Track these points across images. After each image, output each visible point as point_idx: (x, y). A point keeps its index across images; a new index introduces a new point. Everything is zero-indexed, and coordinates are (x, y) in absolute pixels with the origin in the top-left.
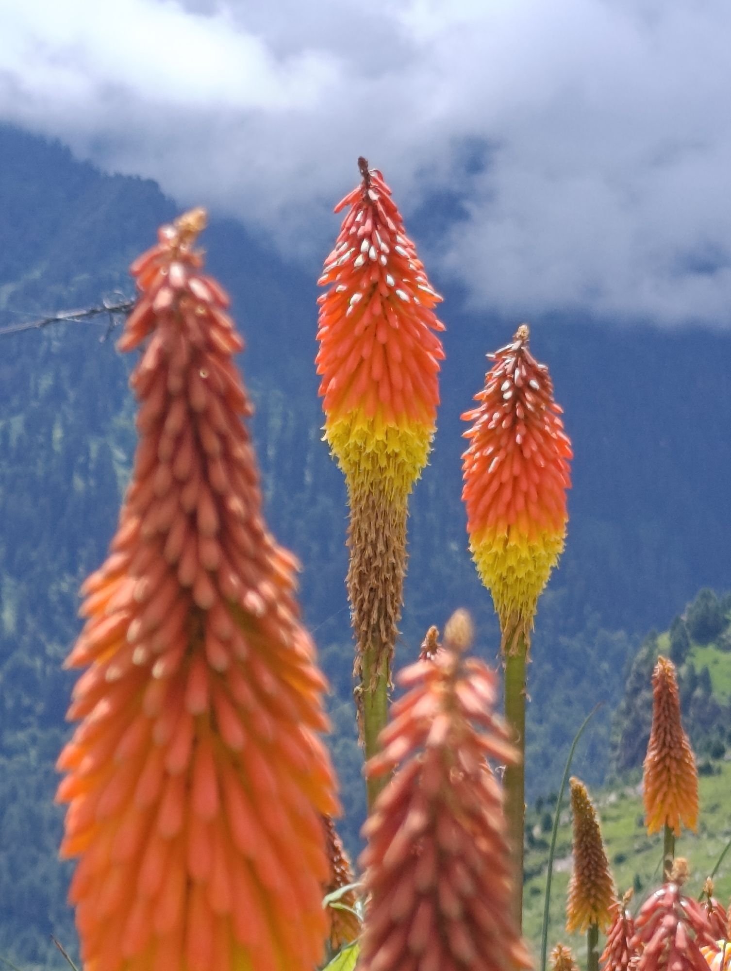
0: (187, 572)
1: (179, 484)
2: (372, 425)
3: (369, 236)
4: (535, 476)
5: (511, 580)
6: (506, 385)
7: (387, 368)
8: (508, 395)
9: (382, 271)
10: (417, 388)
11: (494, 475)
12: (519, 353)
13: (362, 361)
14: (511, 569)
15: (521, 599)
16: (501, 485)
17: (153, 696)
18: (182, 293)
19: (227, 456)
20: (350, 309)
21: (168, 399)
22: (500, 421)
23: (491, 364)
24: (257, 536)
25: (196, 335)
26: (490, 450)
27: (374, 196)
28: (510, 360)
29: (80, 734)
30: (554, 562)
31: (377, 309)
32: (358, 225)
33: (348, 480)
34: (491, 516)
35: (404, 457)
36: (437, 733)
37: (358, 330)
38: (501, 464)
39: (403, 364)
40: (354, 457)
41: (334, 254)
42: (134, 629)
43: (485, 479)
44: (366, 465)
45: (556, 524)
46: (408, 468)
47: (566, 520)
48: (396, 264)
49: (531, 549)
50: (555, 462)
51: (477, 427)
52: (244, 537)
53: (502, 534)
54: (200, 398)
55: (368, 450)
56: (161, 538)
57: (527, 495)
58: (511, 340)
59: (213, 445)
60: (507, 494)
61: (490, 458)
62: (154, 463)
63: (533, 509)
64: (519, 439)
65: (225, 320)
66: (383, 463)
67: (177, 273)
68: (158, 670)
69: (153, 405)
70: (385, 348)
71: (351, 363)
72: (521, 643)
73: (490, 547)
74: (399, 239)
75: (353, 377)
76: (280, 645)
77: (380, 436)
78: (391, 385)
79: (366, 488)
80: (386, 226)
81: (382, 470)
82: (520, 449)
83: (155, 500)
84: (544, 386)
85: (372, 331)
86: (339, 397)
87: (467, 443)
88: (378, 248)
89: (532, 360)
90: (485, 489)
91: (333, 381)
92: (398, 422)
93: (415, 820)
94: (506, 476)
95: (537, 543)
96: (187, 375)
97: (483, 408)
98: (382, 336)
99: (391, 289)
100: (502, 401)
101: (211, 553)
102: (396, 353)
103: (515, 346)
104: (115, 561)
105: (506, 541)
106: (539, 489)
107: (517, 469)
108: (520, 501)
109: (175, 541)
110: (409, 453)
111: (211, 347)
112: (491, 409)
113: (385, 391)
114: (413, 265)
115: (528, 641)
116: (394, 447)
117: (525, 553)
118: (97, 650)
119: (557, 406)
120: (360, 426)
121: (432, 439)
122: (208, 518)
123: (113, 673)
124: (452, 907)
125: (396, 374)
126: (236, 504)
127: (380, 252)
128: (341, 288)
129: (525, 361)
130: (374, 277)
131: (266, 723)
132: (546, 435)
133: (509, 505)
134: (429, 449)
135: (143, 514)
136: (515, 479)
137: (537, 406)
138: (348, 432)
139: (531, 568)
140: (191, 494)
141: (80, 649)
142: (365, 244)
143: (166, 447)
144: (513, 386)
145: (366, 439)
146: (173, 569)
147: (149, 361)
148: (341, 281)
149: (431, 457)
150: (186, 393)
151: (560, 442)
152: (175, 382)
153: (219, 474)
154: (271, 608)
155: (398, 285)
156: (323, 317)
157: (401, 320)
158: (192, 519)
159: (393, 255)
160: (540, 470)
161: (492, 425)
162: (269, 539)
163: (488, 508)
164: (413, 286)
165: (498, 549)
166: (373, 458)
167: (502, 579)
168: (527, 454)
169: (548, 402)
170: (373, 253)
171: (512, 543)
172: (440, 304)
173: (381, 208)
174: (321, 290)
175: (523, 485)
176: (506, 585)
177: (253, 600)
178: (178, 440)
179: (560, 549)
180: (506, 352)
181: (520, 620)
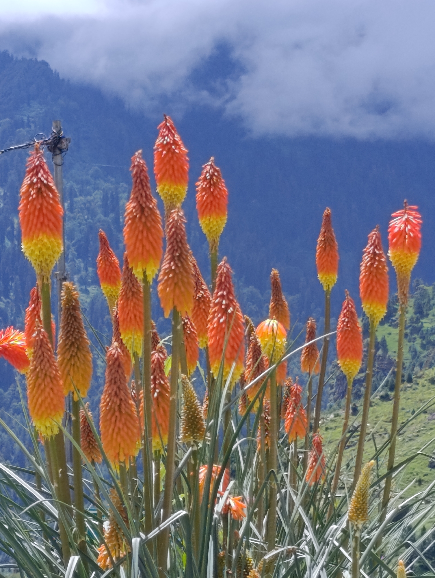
0: (141, 202)
1: (139, 190)
2: (170, 187)
3: (167, 135)
4: (217, 201)
5: (212, 231)
6: (207, 175)
7: (174, 171)
8: (208, 177)
9: (171, 145)
10: (182, 176)
11: (205, 201)
12: (211, 165)
13: (166, 170)
14: (211, 228)
15: (214, 237)
16: (208, 204)
17: (137, 220)
18: (139, 162)
19: (146, 185)
20: (163, 156)
21: (138, 178)
22: (206, 185)
23: (203, 169)
24: (151, 197)
25: (141, 168)
26: (204, 193)
27: (168, 124)
28: (209, 167)
29: (126, 226)
30: (224, 226)
31: (170, 155)
32: (164, 132)
33: (164, 202)
34: (205, 212)
35: (179, 195)
36: (176, 218)
37: (165, 161)
38: (207, 198)
39: (178, 170)
40: (165, 195)
41: (158, 140)
42: (134, 211)
43: (203, 202)
44: (169, 198)
45: (224, 215)
46: (180, 198)
47: (227, 213)
48: (175, 143)
49: (217, 222)
50: (223, 196)
51: (200, 187)
52: (149, 197)
53: (208, 218)
54: (142, 177)
55: (169, 193)
56: (137, 198)
57: (215, 206)
58: (209, 162)
59: (144, 184)
60: (209, 206)
61: (204, 196)
62: (136, 187)
63: (217, 210)
64: (212, 190)
65: (145, 166)
66: (173, 197)
67: (138, 159)
68: (138, 216)
69: (135, 179)
70: (173, 166)
71: (163, 171)
72: (215, 249)
73: (205, 222)
74: (175, 136)
75: (164, 174)
76: (155, 212)
77: (172, 190)
78: (175, 176)
79: (169, 204)
80: (172, 132)
81: (173, 199)
82: (212, 193)
83: (136, 192)
84: (219, 174)
85: (169, 161)
86: (161, 179)
87: (197, 192)
88: (170, 138)
89: (215, 167)
90: (203, 205)
91: (159, 175)
92: (177, 185)
93: (173, 230)
94: (209, 201)
95: (219, 220)
96: (140, 174)
97: (201, 181)
98: (172, 163)
99: (174, 150)
100: (207, 179)
101: (144, 199)
102: (176, 167)
103: (210, 163)
104: (131, 201)
105: (209, 220)
106: (218, 204)
107: (212, 199)
108: (213, 208)
109: (139, 198)
110: (180, 194)
111: (143, 170)
112: (203, 182)
113: (173, 177)
114: (180, 143)
115: (217, 248)
116: (176, 193)
117: (215, 223)
118: (128, 214)
119: (223, 180)
120: (167, 187)
121: (187, 190)
122: (144, 194)
123: (131, 217)
124: (178, 240)
125: (176, 172)
126: (148, 193)
127: (171, 140)
128: (160, 150)
129: (213, 167)
130: (169, 146)
131: (153, 223)
132: (220, 189)
133: (210, 209)
134: (186, 193)
135: (134, 194)
136: (211, 202)
137: (217, 180)
138: (163, 189)
139: (217, 227)
140: (141, 191)
141: (126, 214)
142: (166, 138)
143: (137, 184)
144: (210, 175)
145: (168, 190)
146: (139, 202)
147: (134, 172)
148: (160, 148)
149: (187, 195)
150: (140, 177)
151: (224, 190)
152: (138, 175)
153: (145, 188)
154: (153, 207)
155: (176, 148)
156: (155, 158)
157: (177, 158)
158: (141, 195)
159: (174, 140)
160: (219, 199)
161: (204, 186)
162: (153, 198)
163: (204, 211)
164: (180, 149)
165: (207, 222)
166: (171, 196)
167: (209, 231)
168: (214, 194)
169: (220, 179)
170: (168, 140)
171: (211, 220)
172: (188, 153)
173: (170, 127)
174: (155, 150)
175: (214, 203)
176: (210, 233)
177: (151, 206)
178: (139, 183)
179: (226, 221)
180: (207, 165)
181: (215, 242)
